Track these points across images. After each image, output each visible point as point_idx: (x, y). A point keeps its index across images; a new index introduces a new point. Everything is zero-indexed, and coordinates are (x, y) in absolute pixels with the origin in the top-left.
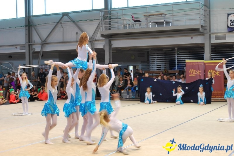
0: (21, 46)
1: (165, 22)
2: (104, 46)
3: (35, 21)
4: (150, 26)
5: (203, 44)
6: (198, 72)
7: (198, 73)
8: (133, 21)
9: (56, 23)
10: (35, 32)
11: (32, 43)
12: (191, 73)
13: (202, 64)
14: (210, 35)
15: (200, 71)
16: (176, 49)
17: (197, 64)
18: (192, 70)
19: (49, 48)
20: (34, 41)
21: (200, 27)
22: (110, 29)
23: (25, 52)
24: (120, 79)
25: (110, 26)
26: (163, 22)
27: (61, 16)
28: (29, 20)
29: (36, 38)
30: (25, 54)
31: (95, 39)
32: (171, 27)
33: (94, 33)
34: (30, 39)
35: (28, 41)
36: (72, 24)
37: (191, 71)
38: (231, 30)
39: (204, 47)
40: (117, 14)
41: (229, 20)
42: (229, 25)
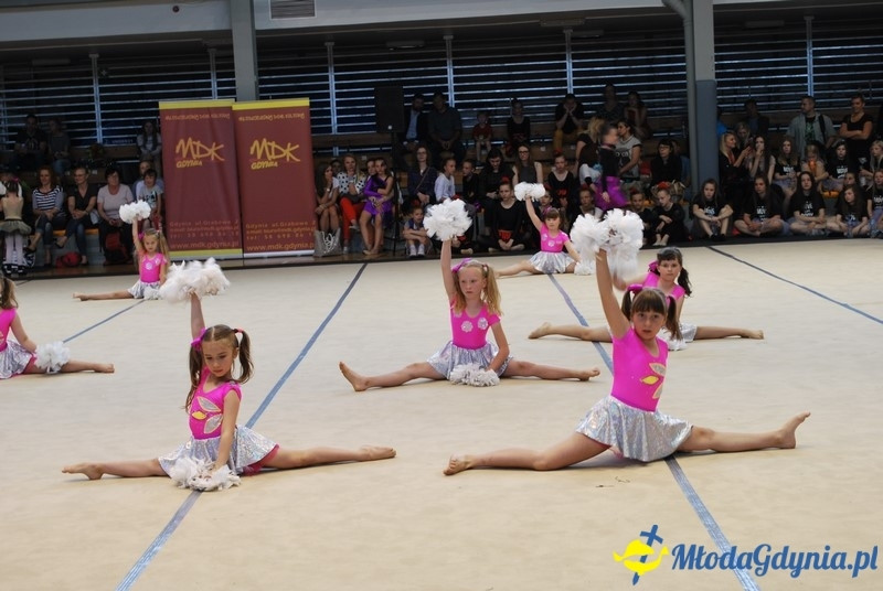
5: (227, 34)
6: (214, 149)
7: (212, 152)
12: (184, 155)
13: (225, 116)
15: (222, 146)
16: (94, 56)
17: (207, 116)
18: (186, 142)
37: (182, 146)
39: (231, 47)
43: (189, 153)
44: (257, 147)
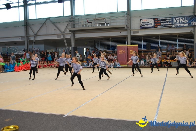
0: (22, 37)
2: (71, 37)
3: (30, 23)
4: (97, 26)
5: (127, 36)
7: (124, 52)
8: (88, 23)
9: (43, 24)
10: (30, 29)
11: (28, 35)
13: (126, 47)
14: (130, 30)
19: (39, 38)
21: (125, 26)
22: (74, 27)
23: (25, 41)
25: (74, 26)
26: (105, 23)
27: (46, 19)
28: (26, 22)
29: (31, 33)
30: (25, 42)
31: (65, 33)
32: (109, 26)
33: (65, 29)
34: (28, 33)
35: (26, 34)
36: (52, 25)
37: (120, 51)
38: (142, 28)
39: (127, 37)
40: (78, 19)
41: (141, 23)
42: (141, 25)
43: (121, 52)
44: (131, 51)
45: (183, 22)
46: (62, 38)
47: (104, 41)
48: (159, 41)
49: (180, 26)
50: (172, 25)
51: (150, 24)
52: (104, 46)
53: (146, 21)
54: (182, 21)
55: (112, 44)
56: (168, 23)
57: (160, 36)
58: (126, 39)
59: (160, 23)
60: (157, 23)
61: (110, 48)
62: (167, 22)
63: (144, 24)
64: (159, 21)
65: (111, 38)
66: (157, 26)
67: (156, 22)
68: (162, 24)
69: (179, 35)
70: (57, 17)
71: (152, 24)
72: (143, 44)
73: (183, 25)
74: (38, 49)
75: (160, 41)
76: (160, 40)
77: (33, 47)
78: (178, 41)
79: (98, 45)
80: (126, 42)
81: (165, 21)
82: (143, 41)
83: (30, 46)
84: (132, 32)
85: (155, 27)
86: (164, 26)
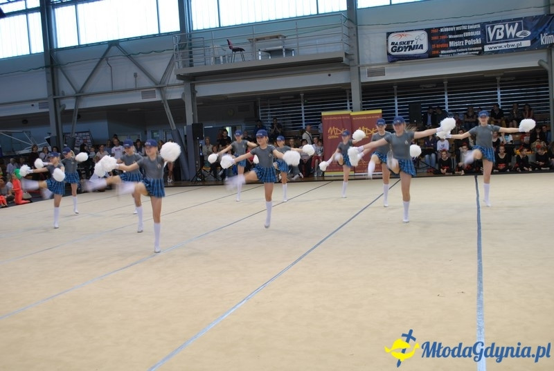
0: (41, 102)
1: (284, 50)
2: (183, 94)
3: (62, 58)
4: (260, 58)
5: (349, 84)
7: (342, 132)
8: (231, 51)
9: (99, 60)
10: (64, 77)
11: (59, 95)
13: (347, 118)
14: (359, 68)
19: (89, 103)
20: (63, 92)
21: (343, 56)
22: (191, 65)
23: (48, 112)
24: (212, 149)
25: (191, 61)
26: (281, 50)
27: (107, 46)
28: (51, 57)
29: (65, 87)
30: (49, 115)
31: (166, 84)
32: (293, 58)
33: (165, 73)
35: (52, 93)
36: (127, 61)
37: (331, 130)
38: (393, 59)
39: (350, 90)
40: (202, 39)
41: (390, 43)
42: (390, 51)
45: (515, 37)
46: (158, 98)
47: (283, 103)
48: (444, 97)
49: (506, 48)
50: (482, 45)
51: (416, 47)
52: (284, 116)
53: (404, 39)
54: (511, 34)
55: (305, 111)
56: (471, 42)
57: (445, 83)
58: (348, 96)
59: (446, 43)
60: (439, 41)
61: (302, 122)
62: (469, 38)
63: (399, 48)
64: (444, 37)
65: (302, 95)
66: (437, 52)
67: (435, 38)
68: (451, 44)
69: (502, 77)
70: (141, 37)
71: (421, 47)
72: (396, 106)
73: (515, 44)
74: (87, 134)
75: (446, 96)
76: (446, 93)
77: (74, 131)
78: (499, 94)
79: (267, 114)
80: (346, 105)
81: (461, 36)
82: (396, 99)
83: (66, 128)
84: (364, 71)
85: (431, 55)
86: (459, 50)
